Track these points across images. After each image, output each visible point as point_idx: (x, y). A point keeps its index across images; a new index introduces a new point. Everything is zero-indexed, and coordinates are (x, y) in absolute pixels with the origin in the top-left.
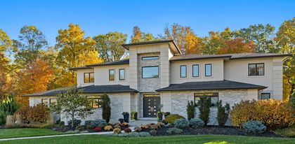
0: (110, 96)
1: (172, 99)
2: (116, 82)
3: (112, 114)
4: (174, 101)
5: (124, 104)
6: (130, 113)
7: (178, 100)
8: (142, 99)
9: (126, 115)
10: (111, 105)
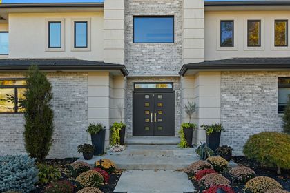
0: (53, 80)
1: (223, 91)
2: (68, 52)
3: (56, 131)
4: (226, 97)
5: (90, 102)
6: (107, 128)
7: (236, 96)
8: (130, 92)
9: (97, 133)
10: (54, 104)
